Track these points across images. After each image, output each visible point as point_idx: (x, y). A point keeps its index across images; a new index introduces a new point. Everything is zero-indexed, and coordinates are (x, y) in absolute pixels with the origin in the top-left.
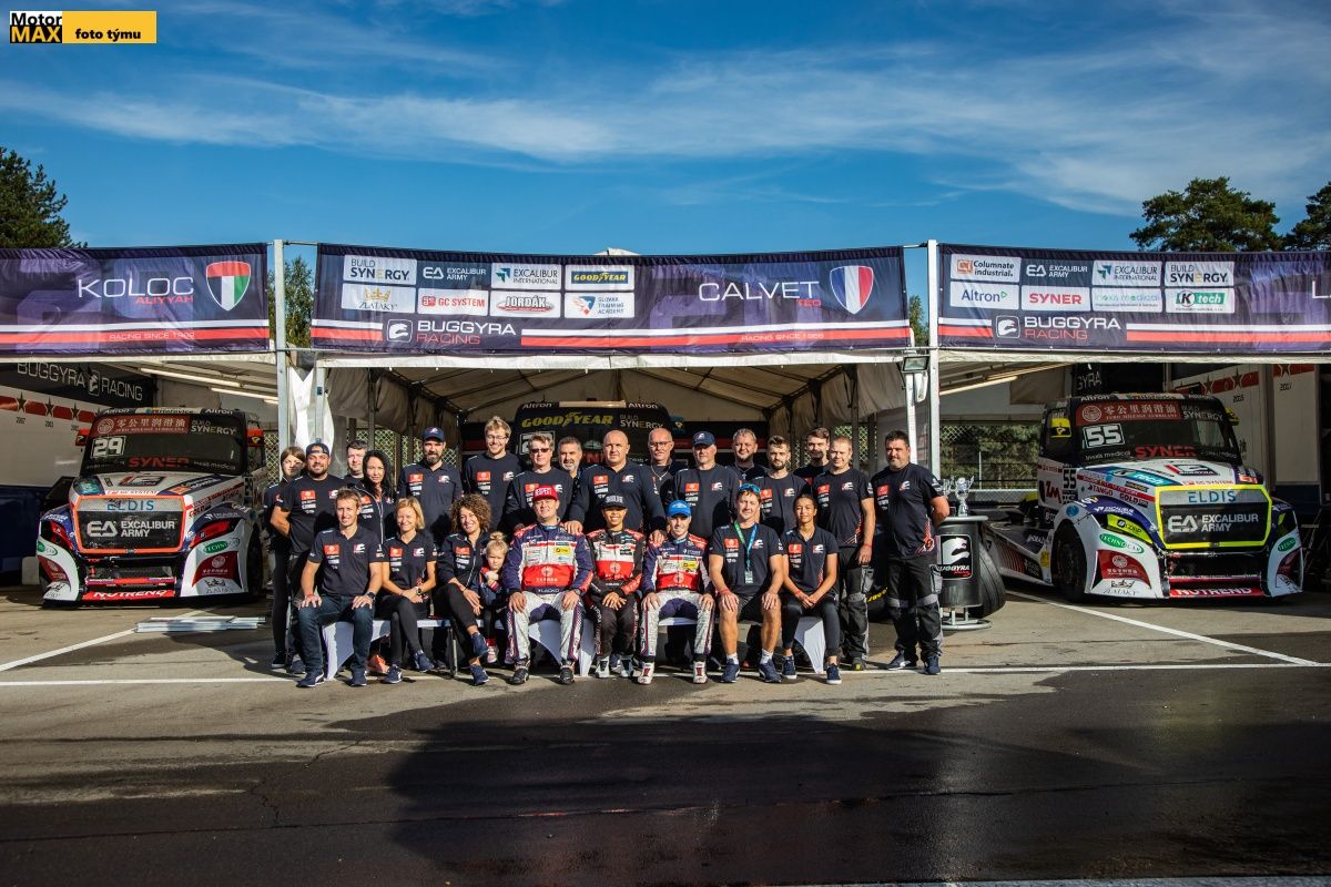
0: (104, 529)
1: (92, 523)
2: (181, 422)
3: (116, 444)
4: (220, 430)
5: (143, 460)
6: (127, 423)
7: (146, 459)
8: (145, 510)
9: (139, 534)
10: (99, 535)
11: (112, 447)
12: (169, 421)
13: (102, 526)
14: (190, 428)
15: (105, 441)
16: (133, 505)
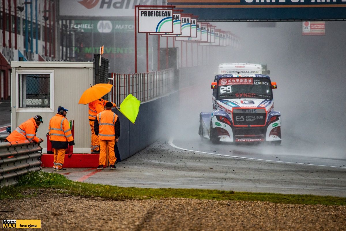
0: (240, 119)
1: (237, 117)
2: (250, 81)
3: (229, 88)
4: (263, 83)
5: (240, 94)
6: (232, 81)
7: (241, 94)
8: (254, 112)
9: (251, 120)
10: (239, 120)
11: (228, 90)
12: (246, 80)
13: (240, 118)
14: (253, 83)
15: (225, 87)
16: (250, 111)
